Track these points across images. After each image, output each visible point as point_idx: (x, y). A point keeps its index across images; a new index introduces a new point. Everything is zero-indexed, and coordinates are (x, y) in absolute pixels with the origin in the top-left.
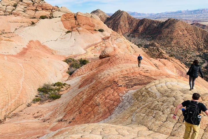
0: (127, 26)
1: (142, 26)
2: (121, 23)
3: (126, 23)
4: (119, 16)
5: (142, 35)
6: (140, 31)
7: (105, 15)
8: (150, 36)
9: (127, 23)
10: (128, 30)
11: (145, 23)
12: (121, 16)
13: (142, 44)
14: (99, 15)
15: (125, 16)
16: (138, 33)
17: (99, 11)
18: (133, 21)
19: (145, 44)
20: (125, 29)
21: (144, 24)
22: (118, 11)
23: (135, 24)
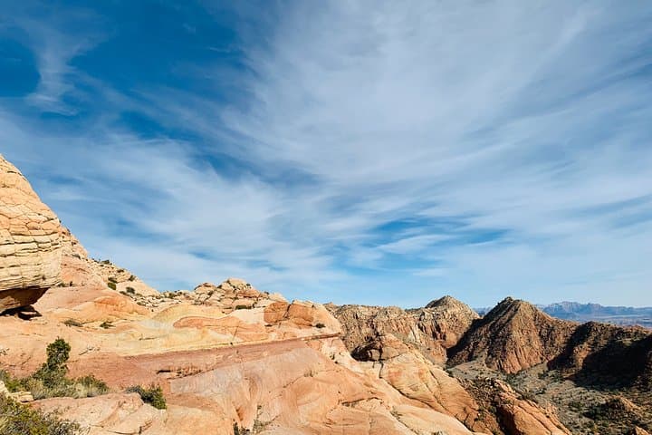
0: (537, 344)
1: (585, 345)
2: (516, 334)
3: (532, 335)
4: (508, 315)
5: (586, 376)
6: (580, 362)
7: (469, 312)
8: (615, 379)
9: (534, 334)
10: (542, 359)
11: (594, 335)
12: (512, 316)
13: (582, 402)
14: (449, 311)
15: (527, 315)
16: (575, 366)
17: (450, 302)
18: (553, 329)
19: (593, 402)
20: (531, 353)
21: (591, 340)
22: (505, 300)
23: (560, 340)
